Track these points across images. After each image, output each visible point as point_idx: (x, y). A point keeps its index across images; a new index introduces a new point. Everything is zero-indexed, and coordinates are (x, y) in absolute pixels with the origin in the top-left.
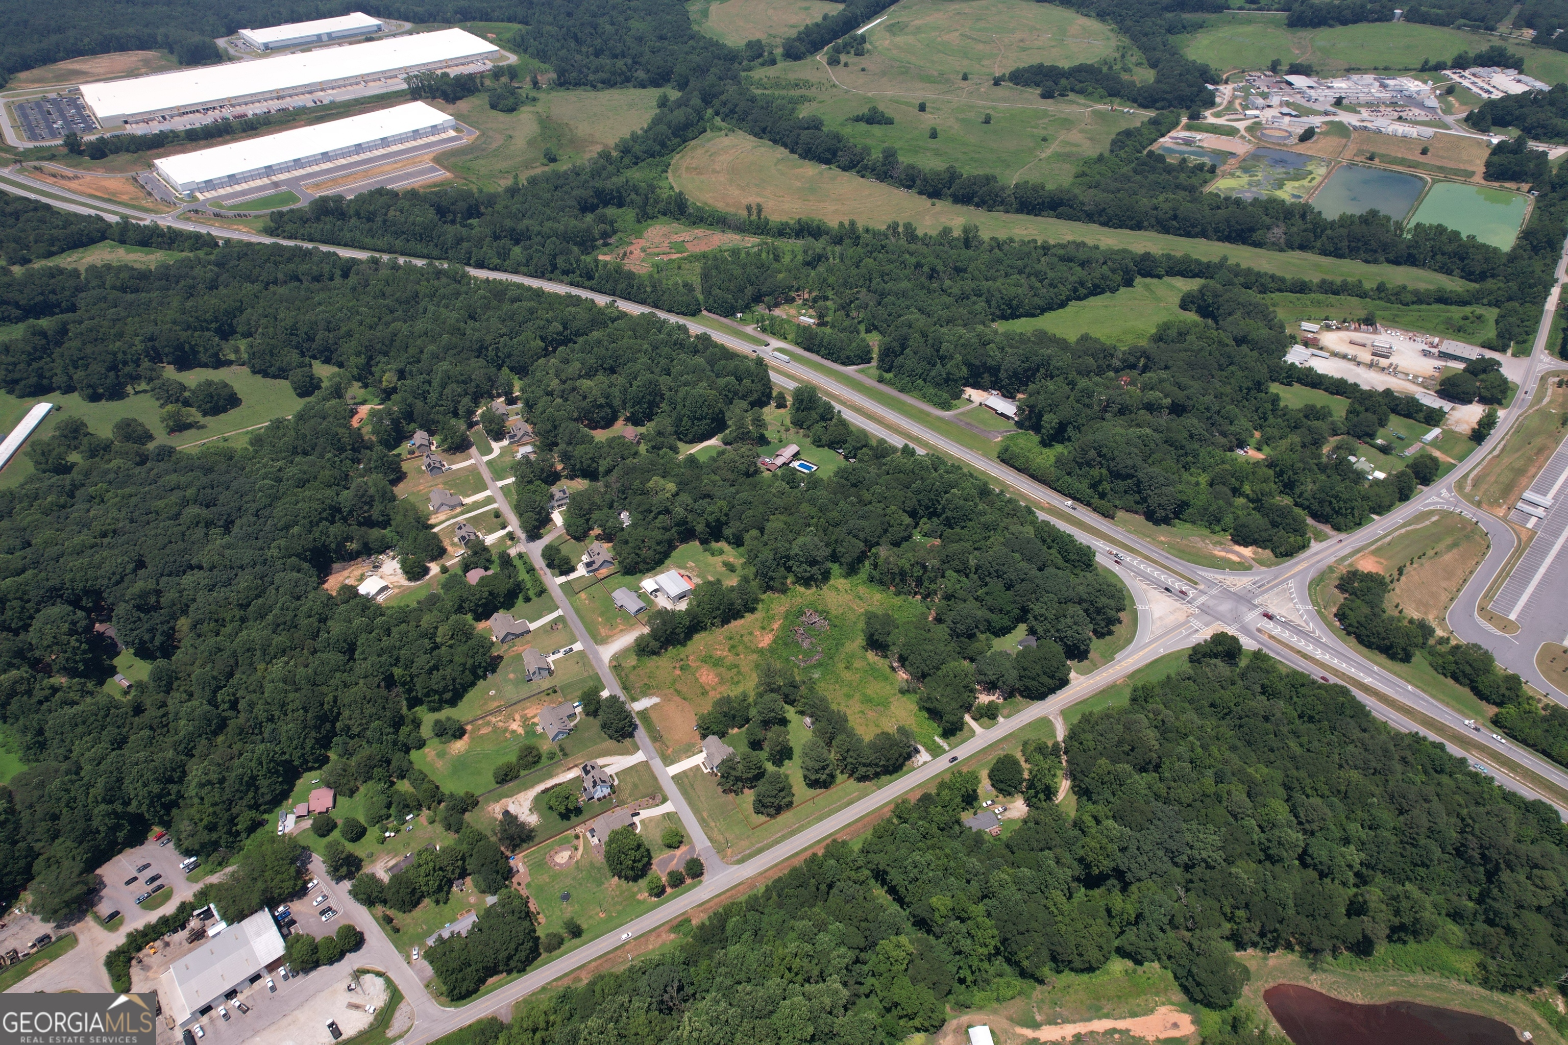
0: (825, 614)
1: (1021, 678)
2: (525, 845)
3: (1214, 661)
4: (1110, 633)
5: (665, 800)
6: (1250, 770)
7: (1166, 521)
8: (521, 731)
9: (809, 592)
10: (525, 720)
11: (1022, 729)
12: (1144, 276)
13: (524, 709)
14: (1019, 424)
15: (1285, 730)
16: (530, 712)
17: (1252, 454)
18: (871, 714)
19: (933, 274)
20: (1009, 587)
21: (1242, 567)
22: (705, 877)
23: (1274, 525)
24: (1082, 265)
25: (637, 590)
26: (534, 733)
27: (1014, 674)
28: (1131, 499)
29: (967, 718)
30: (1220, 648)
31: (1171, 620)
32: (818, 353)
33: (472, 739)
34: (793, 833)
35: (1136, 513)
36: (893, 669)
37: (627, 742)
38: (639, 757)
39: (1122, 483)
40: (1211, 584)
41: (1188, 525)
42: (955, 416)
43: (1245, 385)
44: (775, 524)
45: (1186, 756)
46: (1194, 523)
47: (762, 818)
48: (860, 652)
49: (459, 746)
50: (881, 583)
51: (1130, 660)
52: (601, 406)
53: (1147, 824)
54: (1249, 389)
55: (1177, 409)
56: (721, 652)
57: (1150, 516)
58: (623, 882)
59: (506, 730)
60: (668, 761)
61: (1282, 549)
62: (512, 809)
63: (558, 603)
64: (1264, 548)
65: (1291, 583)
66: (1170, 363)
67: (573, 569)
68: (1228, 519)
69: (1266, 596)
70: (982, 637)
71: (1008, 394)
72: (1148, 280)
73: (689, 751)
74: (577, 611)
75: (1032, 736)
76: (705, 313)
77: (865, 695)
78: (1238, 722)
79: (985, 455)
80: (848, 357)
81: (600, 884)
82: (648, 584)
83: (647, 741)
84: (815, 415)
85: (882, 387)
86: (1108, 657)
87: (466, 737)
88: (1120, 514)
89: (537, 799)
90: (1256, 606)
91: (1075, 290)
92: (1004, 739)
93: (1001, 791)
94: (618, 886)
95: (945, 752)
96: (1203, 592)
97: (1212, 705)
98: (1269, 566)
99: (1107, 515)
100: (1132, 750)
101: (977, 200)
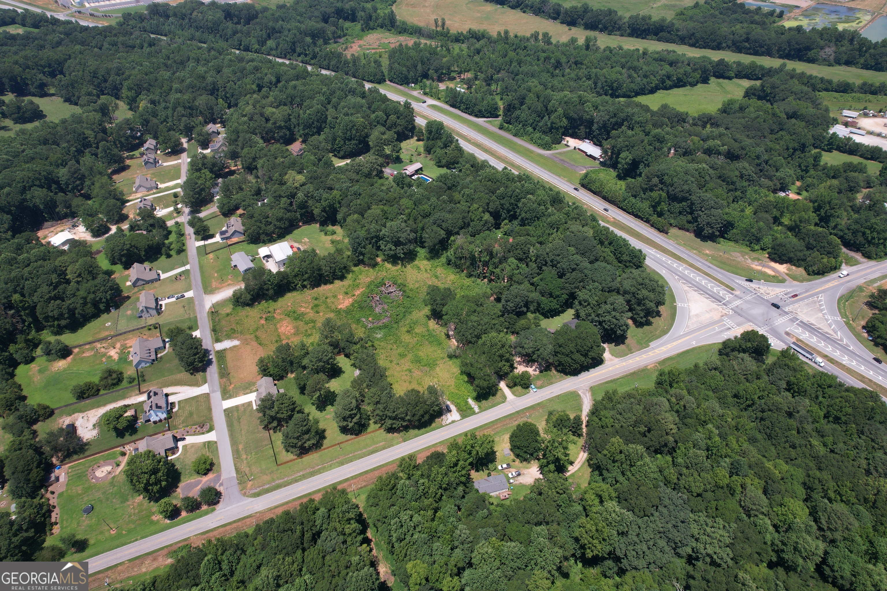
0: (402, 287)
1: (556, 353)
2: (75, 457)
3: (741, 355)
4: (649, 323)
5: (211, 429)
6: (769, 465)
7: (712, 238)
8: (116, 357)
9: (395, 268)
10: (124, 347)
11: (551, 400)
12: (718, 77)
13: (126, 339)
14: (603, 164)
15: (809, 428)
16: (130, 343)
17: (793, 196)
18: (417, 373)
19: (558, 65)
20: (561, 276)
21: (777, 280)
22: (219, 507)
23: (809, 247)
24: (671, 64)
25: (253, 254)
26: (125, 360)
27: (550, 347)
28: (684, 219)
29: (502, 385)
30: (749, 345)
31: (706, 318)
32: (458, 108)
33: (74, 359)
34: (313, 474)
35: (688, 230)
36: (448, 336)
37: (199, 375)
38: (204, 389)
39: (678, 205)
40: (746, 291)
41: (731, 243)
42: (552, 154)
43: (791, 146)
44: (376, 210)
45: (702, 444)
46: (736, 241)
47: (291, 456)
48: (424, 320)
49: (61, 364)
50: (457, 266)
51: (663, 349)
52: (280, 127)
53: (653, 510)
54: (795, 150)
55: (732, 156)
56: (306, 309)
57: (699, 234)
58: (146, 501)
59: (105, 355)
60: (226, 395)
61: (815, 268)
63: (190, 259)
64: (798, 266)
65: (821, 297)
66: (730, 125)
67: (212, 236)
68: (767, 240)
69: (797, 305)
70: (530, 315)
71: (598, 143)
72: (721, 80)
73: (247, 388)
74: (201, 268)
75: (559, 407)
76: (388, 82)
77: (416, 356)
78: (759, 415)
79: (570, 181)
80: (480, 111)
81: (124, 500)
82: (263, 251)
83: (216, 376)
84: (440, 143)
85: (502, 133)
86: (644, 344)
87: (69, 359)
88: (673, 231)
89: (104, 417)
90: (787, 313)
91: (663, 82)
92: (532, 408)
93: (518, 456)
94: (140, 504)
95: (474, 413)
96: (738, 297)
97: (736, 396)
98: (801, 281)
99: (662, 230)
100: (649, 431)
101: (601, 26)
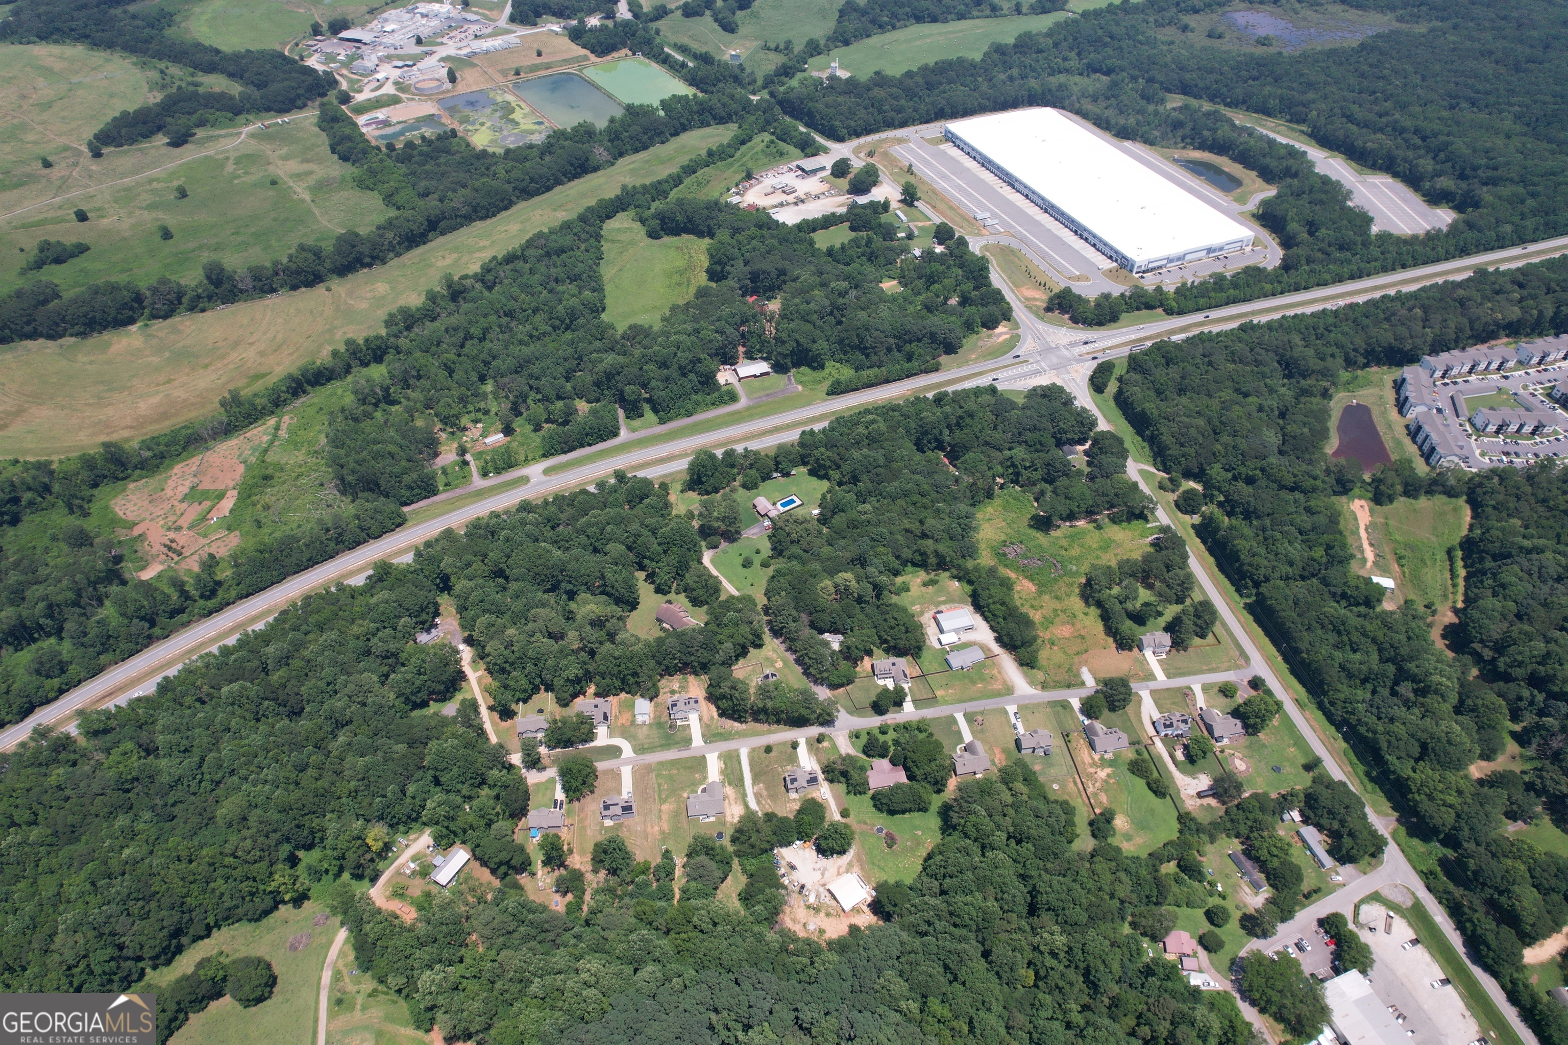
0: (1006, 544)
5: (1190, 688)
7: (960, 346)
8: (1108, 770)
10: (1094, 764)
13: (1083, 764)
14: (781, 371)
16: (1087, 760)
18: (1119, 551)
21: (1016, 337)
25: (944, 652)
35: (941, 355)
36: (1072, 526)
38: (1145, 695)
40: (1030, 355)
41: (966, 340)
42: (748, 400)
47: (1212, 637)
48: (1050, 538)
49: (1120, 822)
57: (949, 351)
59: (1106, 781)
60: (1151, 677)
61: (1005, 314)
62: (1193, 792)
63: (944, 714)
64: (1001, 322)
65: (1039, 327)
68: (977, 319)
69: (1048, 340)
73: (1142, 662)
74: (962, 701)
76: (406, 509)
77: (1097, 549)
79: (822, 400)
81: (1264, 746)
88: (941, 363)
89: (1183, 772)
90: (1056, 347)
94: (1267, 734)
96: (1037, 362)
98: (1019, 327)
99: (935, 369)
101: (367, 260)
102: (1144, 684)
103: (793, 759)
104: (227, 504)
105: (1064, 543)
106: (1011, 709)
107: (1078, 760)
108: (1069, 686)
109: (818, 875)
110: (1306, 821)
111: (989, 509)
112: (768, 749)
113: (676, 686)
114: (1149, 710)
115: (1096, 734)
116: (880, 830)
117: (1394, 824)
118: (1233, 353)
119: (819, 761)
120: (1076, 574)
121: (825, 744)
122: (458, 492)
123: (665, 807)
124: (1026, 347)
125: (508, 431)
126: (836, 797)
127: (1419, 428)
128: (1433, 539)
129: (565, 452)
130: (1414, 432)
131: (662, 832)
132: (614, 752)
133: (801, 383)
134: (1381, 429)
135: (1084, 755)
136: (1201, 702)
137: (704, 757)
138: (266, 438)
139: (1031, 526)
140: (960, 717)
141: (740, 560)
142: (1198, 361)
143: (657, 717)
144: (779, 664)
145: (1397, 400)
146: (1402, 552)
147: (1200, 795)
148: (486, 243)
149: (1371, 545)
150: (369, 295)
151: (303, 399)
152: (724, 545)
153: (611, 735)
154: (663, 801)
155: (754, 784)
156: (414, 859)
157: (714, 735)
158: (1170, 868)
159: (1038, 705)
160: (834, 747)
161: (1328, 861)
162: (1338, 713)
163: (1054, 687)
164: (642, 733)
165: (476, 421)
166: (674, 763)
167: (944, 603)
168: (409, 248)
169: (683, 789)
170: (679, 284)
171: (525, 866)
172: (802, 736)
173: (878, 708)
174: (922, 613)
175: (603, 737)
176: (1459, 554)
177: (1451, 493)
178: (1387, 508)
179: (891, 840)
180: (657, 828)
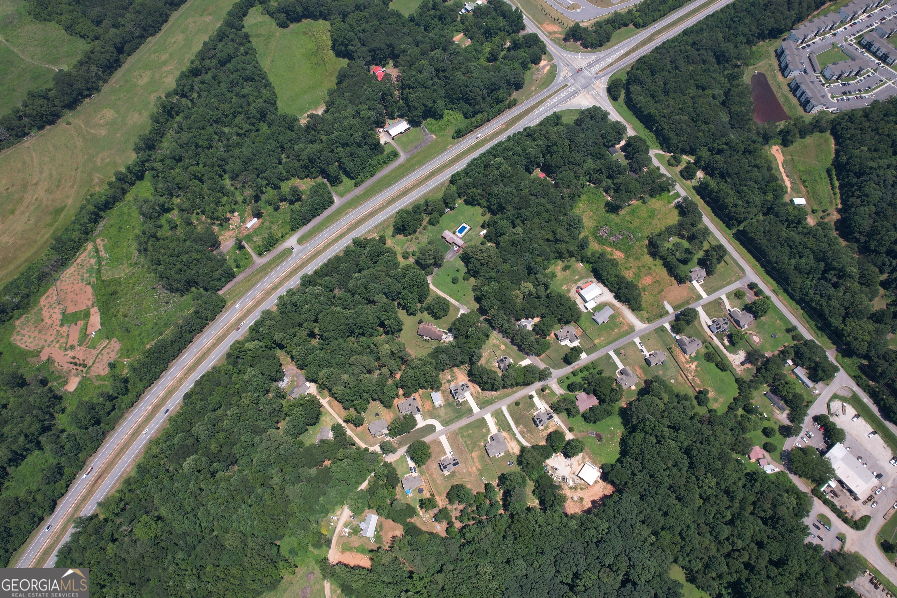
5: (720, 299)
8: (695, 363)
10: (687, 362)
13: (683, 363)
16: (684, 360)
18: (660, 216)
21: (554, 66)
26: (695, 357)
35: (512, 92)
36: (629, 205)
38: (700, 309)
42: (405, 154)
46: (524, 73)
48: (620, 216)
49: (711, 393)
56: (630, 273)
59: (696, 370)
60: (700, 297)
62: (738, 363)
63: (603, 354)
64: (542, 56)
65: (564, 55)
69: (574, 65)
73: (692, 289)
74: (610, 343)
76: (220, 293)
77: (648, 217)
81: (764, 323)
89: (731, 352)
96: (573, 85)
98: (553, 58)
99: (513, 104)
101: (86, 93)
102: (697, 303)
103: (533, 406)
104: (96, 319)
105: (628, 218)
106: (637, 340)
107: (679, 362)
108: (661, 316)
109: (569, 468)
110: (796, 364)
111: (580, 205)
112: (517, 404)
113: (449, 377)
114: (704, 319)
115: (685, 345)
116: (592, 434)
117: (835, 353)
118: (687, 56)
119: (547, 403)
120: (641, 239)
121: (547, 391)
122: (248, 271)
123: (474, 454)
124: (563, 72)
125: (258, 215)
126: (563, 422)
127: (798, 87)
128: (818, 163)
129: (305, 224)
130: (795, 89)
131: (478, 470)
132: (431, 429)
133: (433, 132)
134: (774, 89)
135: (682, 358)
136: (728, 306)
137: (483, 418)
138: (93, 261)
139: (607, 211)
140: (612, 353)
141: (449, 279)
142: (669, 67)
143: (446, 400)
144: (503, 347)
145: (780, 65)
146: (804, 178)
147: (742, 364)
148: (165, 57)
149: (787, 176)
150: (102, 122)
151: (102, 223)
152: (435, 270)
153: (425, 419)
154: (472, 451)
155: (517, 427)
156: (346, 525)
157: (484, 403)
158: (740, 412)
159: (649, 334)
160: (552, 392)
161: (810, 384)
162: (797, 296)
163: (654, 319)
164: (442, 412)
165: (233, 211)
166: (468, 426)
167: (579, 280)
168: (111, 73)
169: (479, 441)
170: (318, 64)
171: (410, 511)
172: (532, 390)
173: (568, 360)
174: (569, 291)
175: (421, 422)
176: (834, 172)
177: (822, 131)
178: (791, 148)
179: (599, 438)
180: (474, 468)
